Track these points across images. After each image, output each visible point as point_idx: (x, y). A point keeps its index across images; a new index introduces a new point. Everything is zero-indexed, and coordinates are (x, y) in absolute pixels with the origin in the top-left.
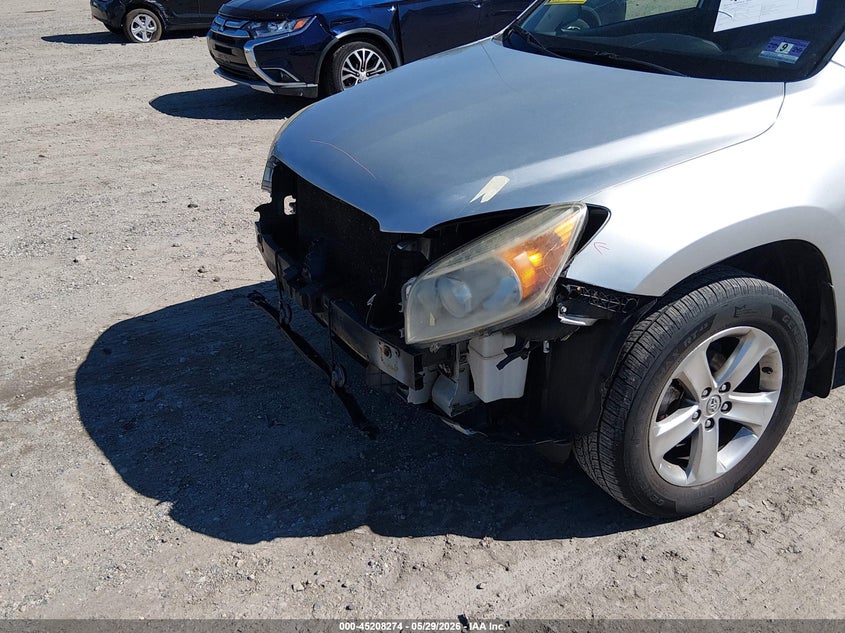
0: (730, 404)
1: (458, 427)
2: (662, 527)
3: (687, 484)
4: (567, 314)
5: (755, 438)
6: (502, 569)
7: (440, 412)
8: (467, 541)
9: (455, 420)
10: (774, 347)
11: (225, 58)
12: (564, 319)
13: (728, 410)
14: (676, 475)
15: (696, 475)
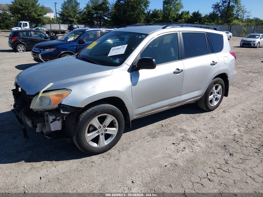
0: (106, 130)
1: (47, 137)
2: (93, 156)
3: (97, 147)
4: (63, 111)
5: (114, 137)
6: (54, 167)
7: (44, 134)
8: (49, 162)
9: (46, 135)
10: (114, 118)
11: (34, 56)
12: (62, 112)
13: (106, 131)
14: (95, 145)
15: (99, 145)
